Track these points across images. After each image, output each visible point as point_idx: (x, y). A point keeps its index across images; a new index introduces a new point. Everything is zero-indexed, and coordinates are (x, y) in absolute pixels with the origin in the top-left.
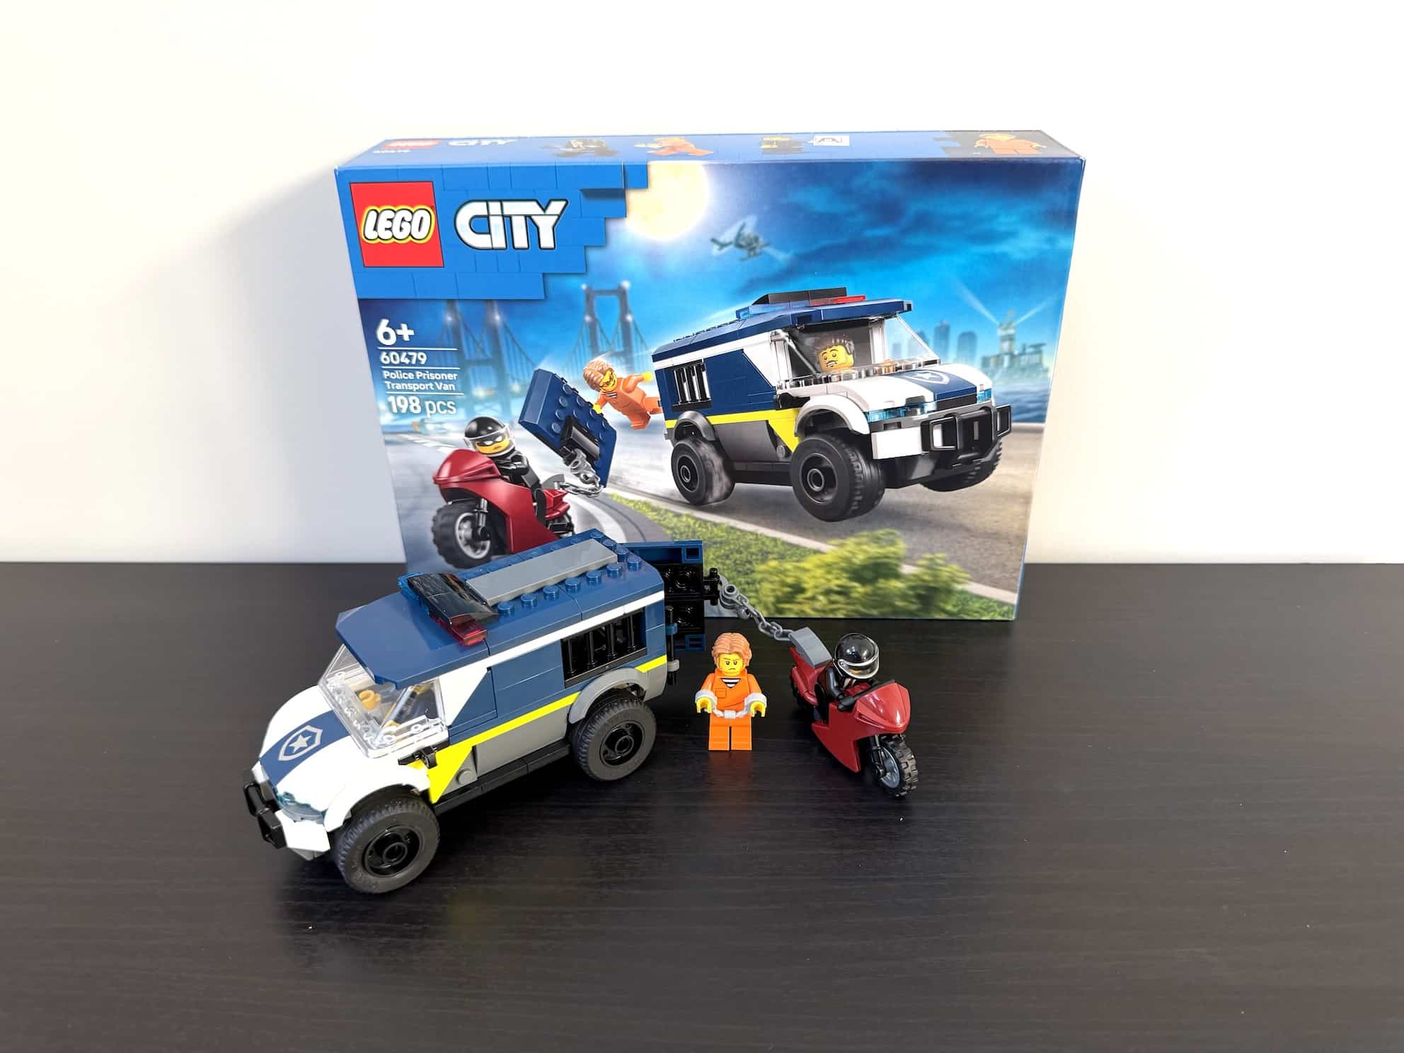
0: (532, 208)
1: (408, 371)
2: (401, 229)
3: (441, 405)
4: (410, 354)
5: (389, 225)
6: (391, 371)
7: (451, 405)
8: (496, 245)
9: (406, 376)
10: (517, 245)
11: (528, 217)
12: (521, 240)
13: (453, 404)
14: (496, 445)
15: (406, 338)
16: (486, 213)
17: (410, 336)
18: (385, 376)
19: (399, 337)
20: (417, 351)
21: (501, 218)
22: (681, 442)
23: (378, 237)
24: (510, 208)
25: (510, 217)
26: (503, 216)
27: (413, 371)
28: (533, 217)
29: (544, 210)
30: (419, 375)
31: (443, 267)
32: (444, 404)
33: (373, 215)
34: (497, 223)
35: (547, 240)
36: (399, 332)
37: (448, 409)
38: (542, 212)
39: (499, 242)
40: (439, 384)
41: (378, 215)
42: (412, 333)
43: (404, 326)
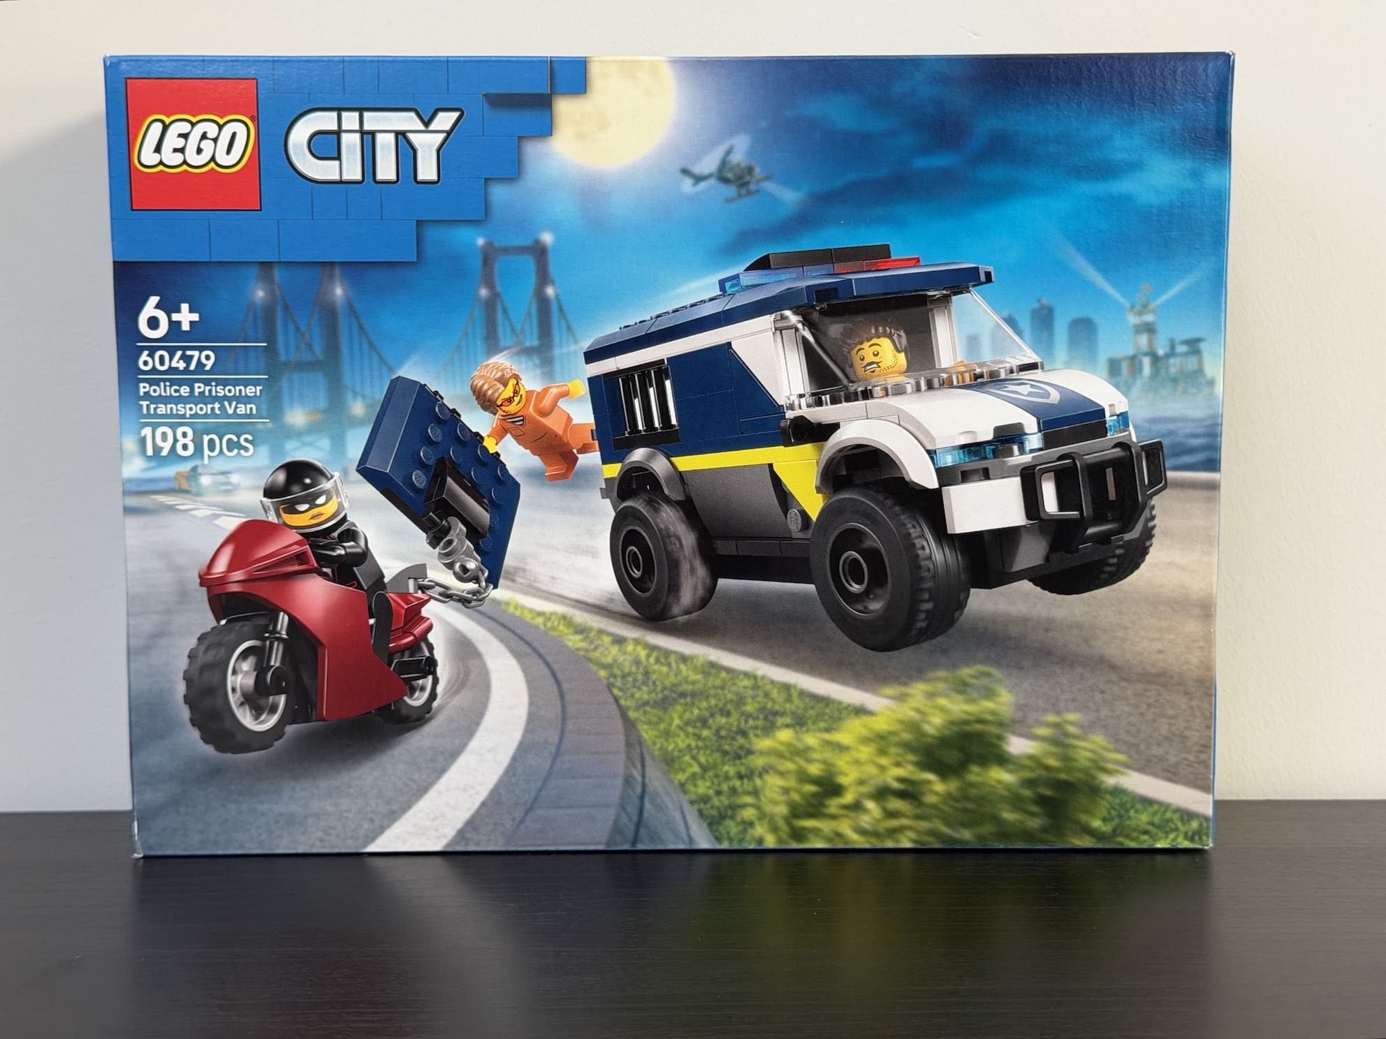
0: (407, 121)
1: (180, 383)
2: (199, 151)
3: (230, 440)
4: (189, 353)
5: (180, 143)
6: (152, 382)
7: (246, 440)
8: (346, 177)
9: (176, 391)
10: (380, 176)
11: (401, 135)
12: (386, 169)
13: (250, 438)
14: (315, 511)
15: (186, 327)
16: (335, 127)
17: (191, 323)
18: (142, 391)
19: (175, 326)
20: (201, 349)
21: (357, 136)
22: (628, 503)
23: (161, 163)
24: (373, 121)
25: (373, 134)
26: (363, 133)
27: (191, 383)
28: (411, 136)
29: (427, 124)
30: (199, 388)
31: (260, 210)
32: (235, 439)
33: (157, 129)
34: (351, 141)
35: (427, 170)
36: (175, 317)
37: (241, 447)
38: (422, 127)
39: (352, 171)
40: (230, 405)
41: (165, 128)
42: (195, 317)
43: (185, 307)
